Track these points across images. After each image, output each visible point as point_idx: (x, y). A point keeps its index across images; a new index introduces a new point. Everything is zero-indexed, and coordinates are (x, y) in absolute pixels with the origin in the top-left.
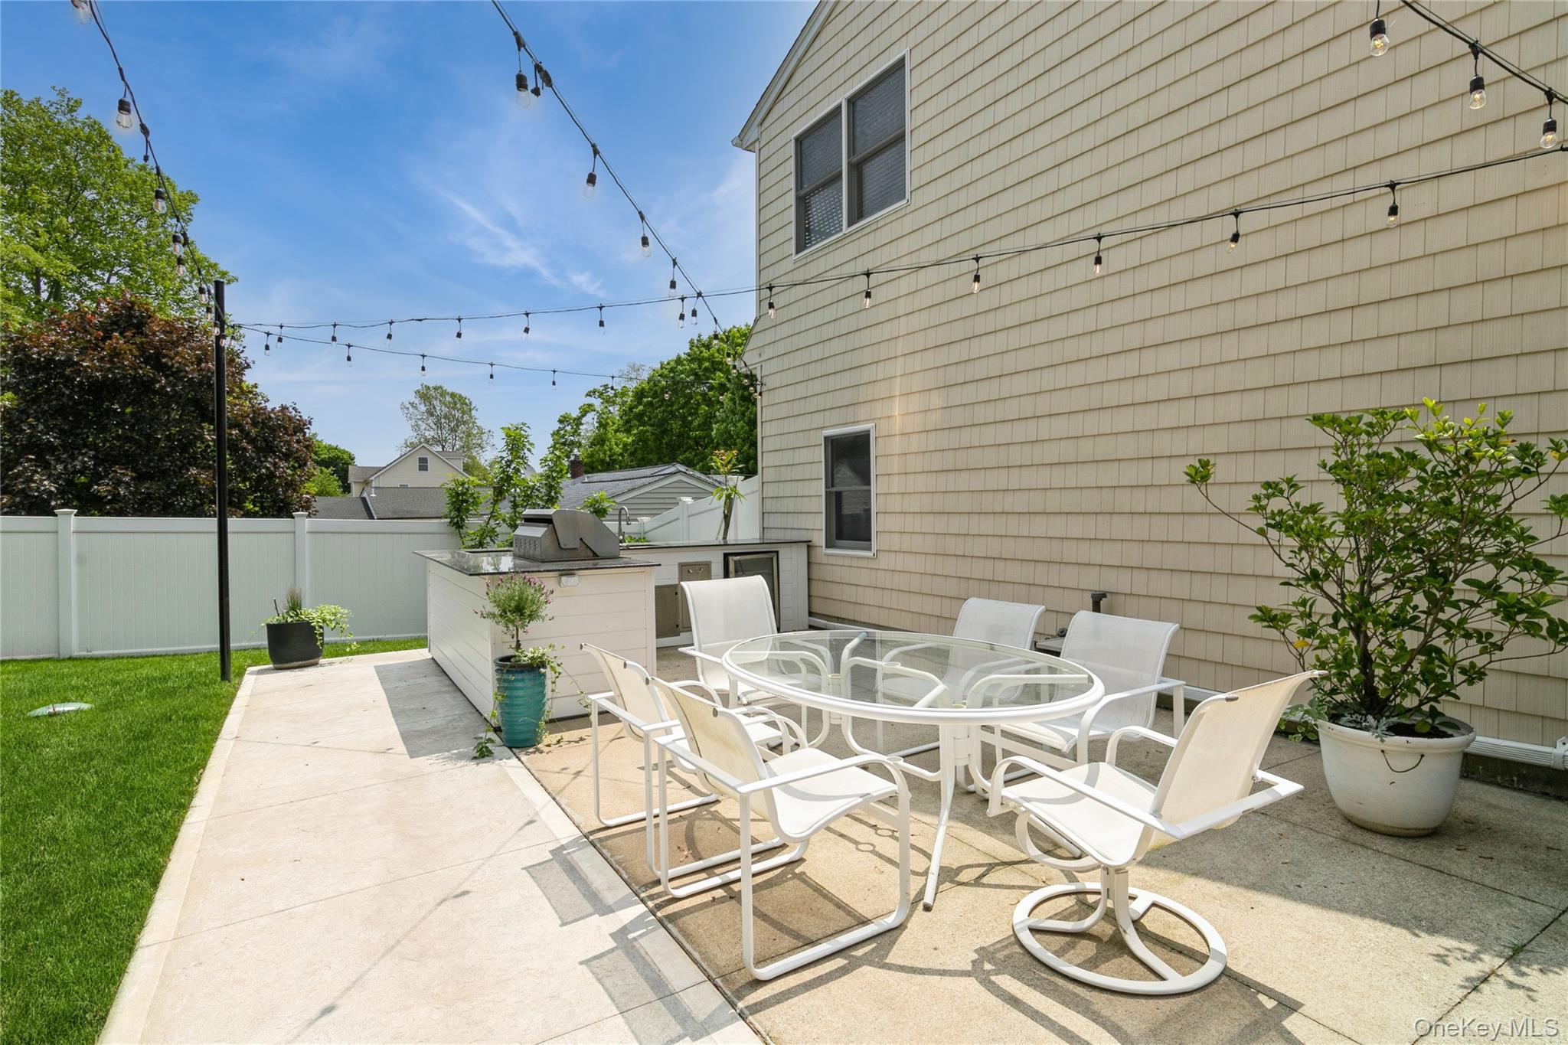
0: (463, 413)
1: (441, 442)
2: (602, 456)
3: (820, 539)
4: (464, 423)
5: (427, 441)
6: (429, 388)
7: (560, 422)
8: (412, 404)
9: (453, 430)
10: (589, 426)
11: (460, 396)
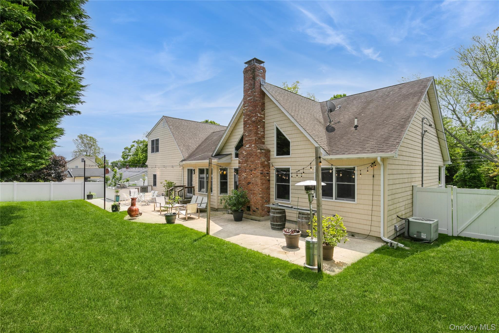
0: (94, 143)
1: (86, 151)
2: (137, 159)
3: (153, 185)
4: (94, 146)
5: (81, 151)
6: (82, 135)
7: (125, 149)
8: (76, 140)
9: (90, 148)
10: (133, 150)
11: (92, 137)
